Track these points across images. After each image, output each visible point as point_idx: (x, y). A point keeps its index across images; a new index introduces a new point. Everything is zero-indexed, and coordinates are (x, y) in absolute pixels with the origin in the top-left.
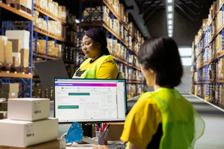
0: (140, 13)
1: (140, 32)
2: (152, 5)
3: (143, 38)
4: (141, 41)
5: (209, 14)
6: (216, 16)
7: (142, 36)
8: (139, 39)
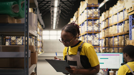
0: (40, 13)
1: (40, 22)
2: (45, 10)
3: (41, 26)
4: (40, 27)
5: (74, 16)
6: (78, 18)
7: (40, 24)
8: (39, 25)
